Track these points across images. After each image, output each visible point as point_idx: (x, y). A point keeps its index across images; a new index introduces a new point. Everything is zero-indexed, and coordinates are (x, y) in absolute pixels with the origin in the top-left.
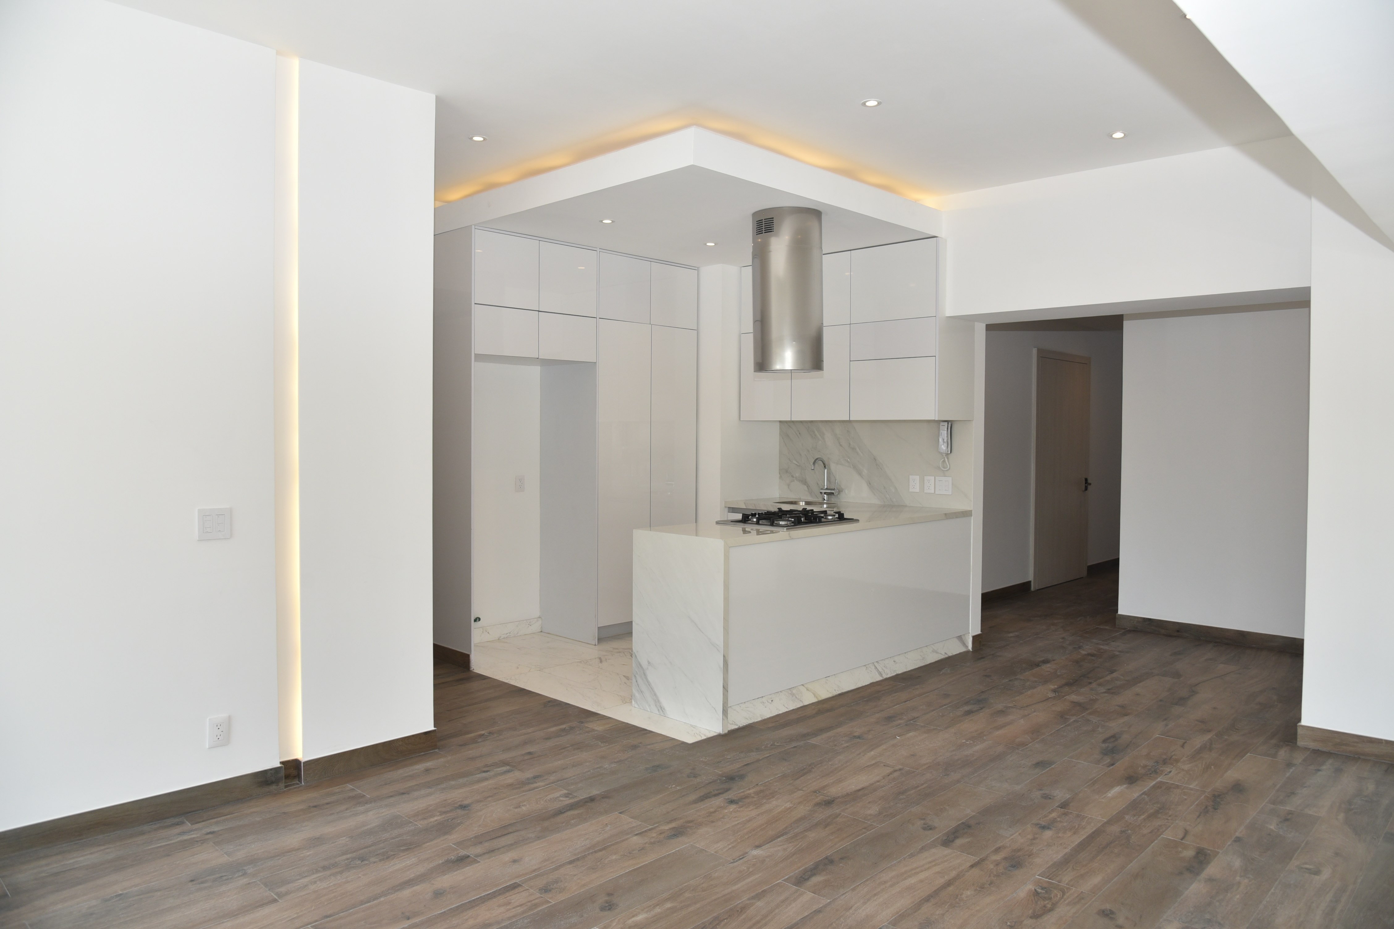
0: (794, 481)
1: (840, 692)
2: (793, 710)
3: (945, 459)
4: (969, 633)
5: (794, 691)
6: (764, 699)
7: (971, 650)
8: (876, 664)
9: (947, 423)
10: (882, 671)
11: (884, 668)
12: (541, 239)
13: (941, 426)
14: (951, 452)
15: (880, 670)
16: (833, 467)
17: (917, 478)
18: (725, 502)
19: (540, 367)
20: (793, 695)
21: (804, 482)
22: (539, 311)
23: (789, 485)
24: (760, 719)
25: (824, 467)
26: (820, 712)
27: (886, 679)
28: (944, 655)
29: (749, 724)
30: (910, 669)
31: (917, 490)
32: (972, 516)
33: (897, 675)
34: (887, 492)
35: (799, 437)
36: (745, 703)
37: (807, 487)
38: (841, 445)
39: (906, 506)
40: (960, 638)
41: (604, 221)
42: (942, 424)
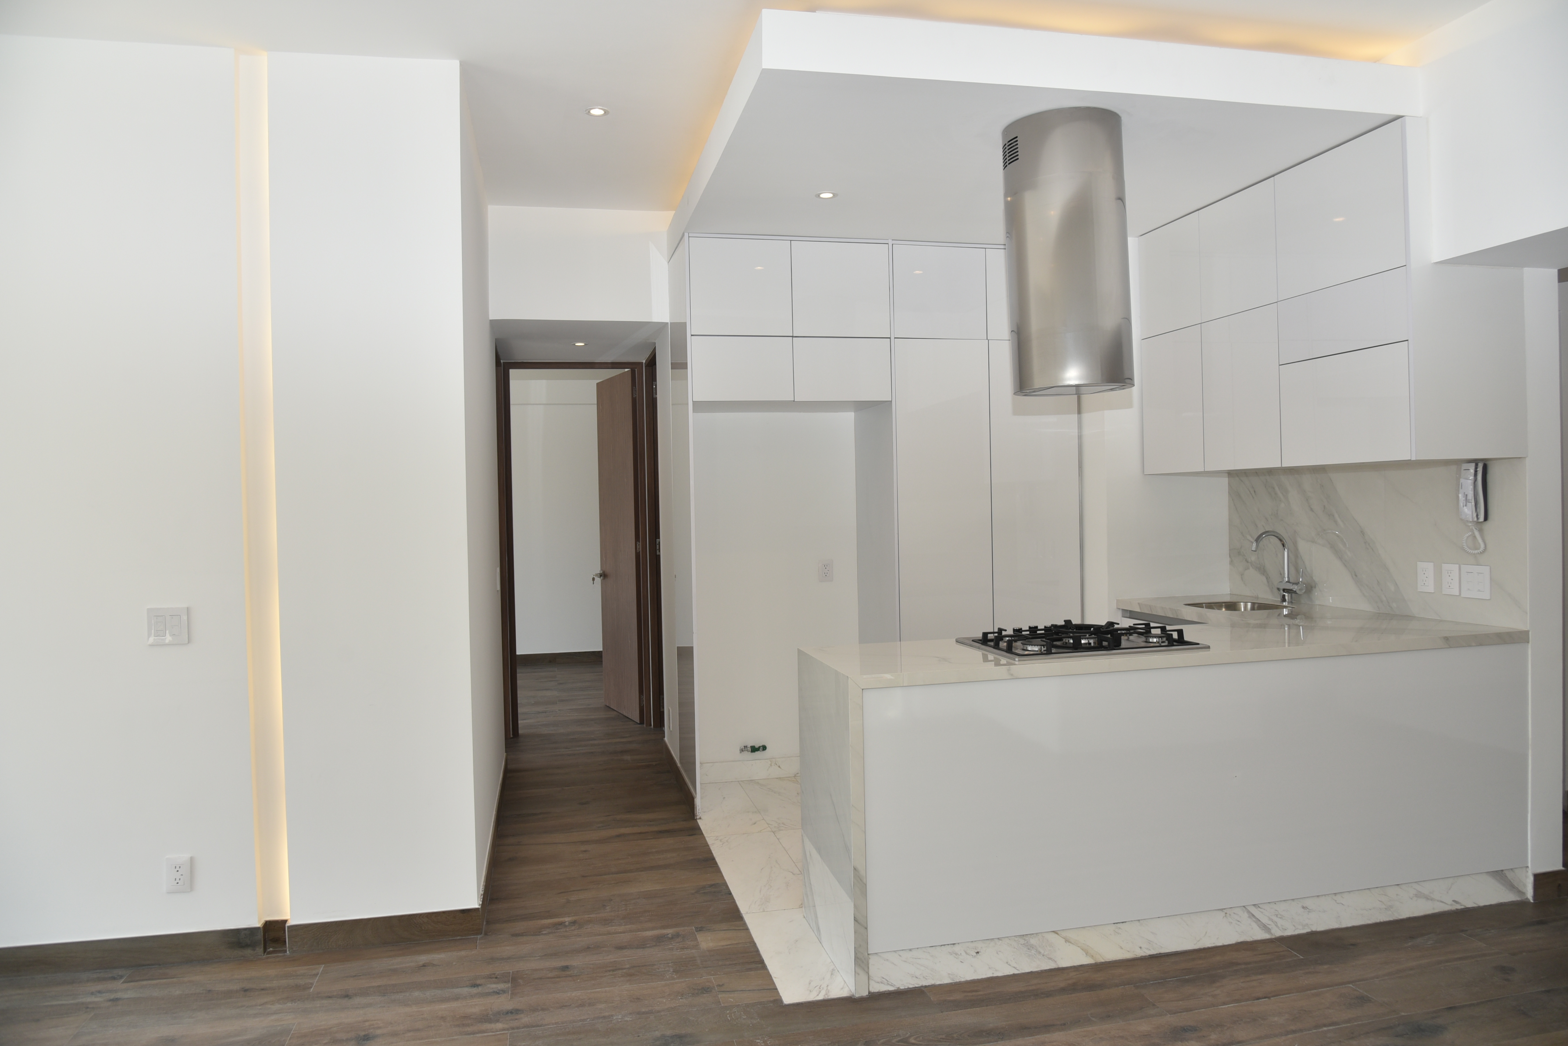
0: (1248, 569)
1: (1153, 952)
2: (1031, 972)
3: (1474, 533)
4: (1528, 867)
5: (1033, 941)
6: (957, 948)
7: (1532, 901)
8: (1253, 910)
9: (1473, 465)
10: (1270, 922)
11: (1275, 918)
12: (792, 238)
13: (1462, 470)
14: (1486, 518)
15: (1265, 920)
16: (1302, 546)
17: (1430, 566)
18: (1117, 600)
19: (853, 413)
20: (1030, 947)
21: (1262, 570)
22: (793, 337)
23: (1242, 575)
24: (947, 981)
25: (1282, 546)
26: (1073, 988)
27: (1282, 940)
28: (1451, 905)
29: (922, 986)
30: (1350, 925)
31: (1431, 589)
32: (1528, 642)
33: (1313, 933)
34: (1382, 590)
35: (1253, 498)
36: (910, 950)
37: (1267, 578)
38: (1312, 510)
39: (1410, 618)
40: (1499, 875)
41: (822, 196)
42: (1465, 466)
